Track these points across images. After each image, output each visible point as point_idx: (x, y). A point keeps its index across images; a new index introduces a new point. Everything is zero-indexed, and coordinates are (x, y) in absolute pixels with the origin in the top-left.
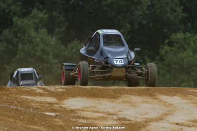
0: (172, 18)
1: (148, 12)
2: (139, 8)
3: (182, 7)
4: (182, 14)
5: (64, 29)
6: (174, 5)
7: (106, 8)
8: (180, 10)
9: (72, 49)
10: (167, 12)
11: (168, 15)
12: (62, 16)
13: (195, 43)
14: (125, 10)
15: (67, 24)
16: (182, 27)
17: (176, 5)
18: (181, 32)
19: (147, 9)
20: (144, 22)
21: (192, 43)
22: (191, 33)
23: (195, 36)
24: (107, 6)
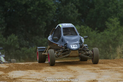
0: (72, 17)
1: (56, 14)
2: (51, 12)
3: (78, 10)
4: (78, 14)
5: (4, 27)
6: (72, 9)
7: (30, 13)
8: (76, 11)
9: (11, 40)
10: (69, 13)
11: (69, 15)
12: (3, 19)
13: (87, 31)
14: (42, 13)
15: (6, 24)
16: (78, 22)
17: (74, 8)
18: (77, 25)
19: (56, 12)
20: (55, 20)
21: (85, 32)
22: (84, 26)
23: (86, 27)
24: (31, 11)
